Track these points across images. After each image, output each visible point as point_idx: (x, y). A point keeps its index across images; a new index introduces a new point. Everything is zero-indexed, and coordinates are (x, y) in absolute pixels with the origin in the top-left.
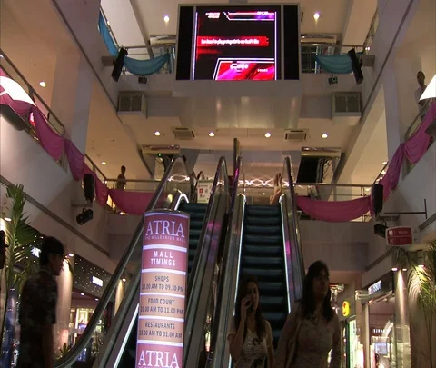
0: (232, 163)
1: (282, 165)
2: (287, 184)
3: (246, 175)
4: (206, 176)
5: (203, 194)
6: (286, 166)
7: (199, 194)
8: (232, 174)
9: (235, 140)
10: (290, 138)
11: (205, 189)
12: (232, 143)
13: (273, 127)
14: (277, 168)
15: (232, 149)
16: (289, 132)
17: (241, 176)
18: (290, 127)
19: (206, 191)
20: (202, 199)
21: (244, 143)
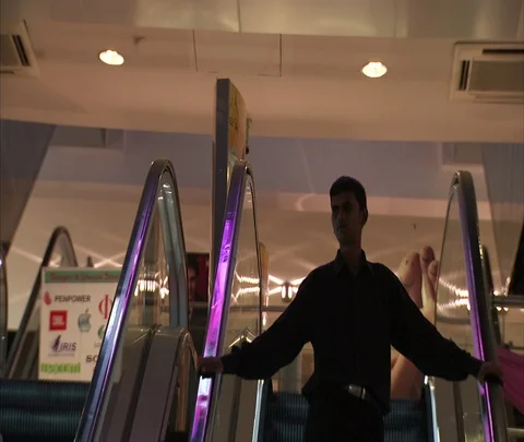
0: (208, 194)
1: (440, 208)
2: (463, 298)
3: (273, 256)
4: (82, 252)
5: (66, 337)
6: (456, 215)
7: (46, 338)
8: (205, 247)
9: (223, 88)
10: (481, 85)
11: (74, 311)
12: (207, 102)
13: (403, 32)
14: (416, 224)
15: (210, 129)
16: (474, 55)
17: (247, 255)
18: (484, 30)
19: (84, 322)
20: (63, 359)
21: (262, 101)
